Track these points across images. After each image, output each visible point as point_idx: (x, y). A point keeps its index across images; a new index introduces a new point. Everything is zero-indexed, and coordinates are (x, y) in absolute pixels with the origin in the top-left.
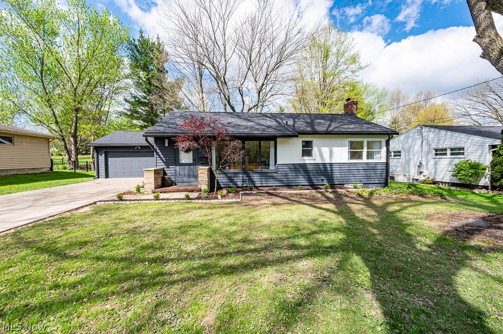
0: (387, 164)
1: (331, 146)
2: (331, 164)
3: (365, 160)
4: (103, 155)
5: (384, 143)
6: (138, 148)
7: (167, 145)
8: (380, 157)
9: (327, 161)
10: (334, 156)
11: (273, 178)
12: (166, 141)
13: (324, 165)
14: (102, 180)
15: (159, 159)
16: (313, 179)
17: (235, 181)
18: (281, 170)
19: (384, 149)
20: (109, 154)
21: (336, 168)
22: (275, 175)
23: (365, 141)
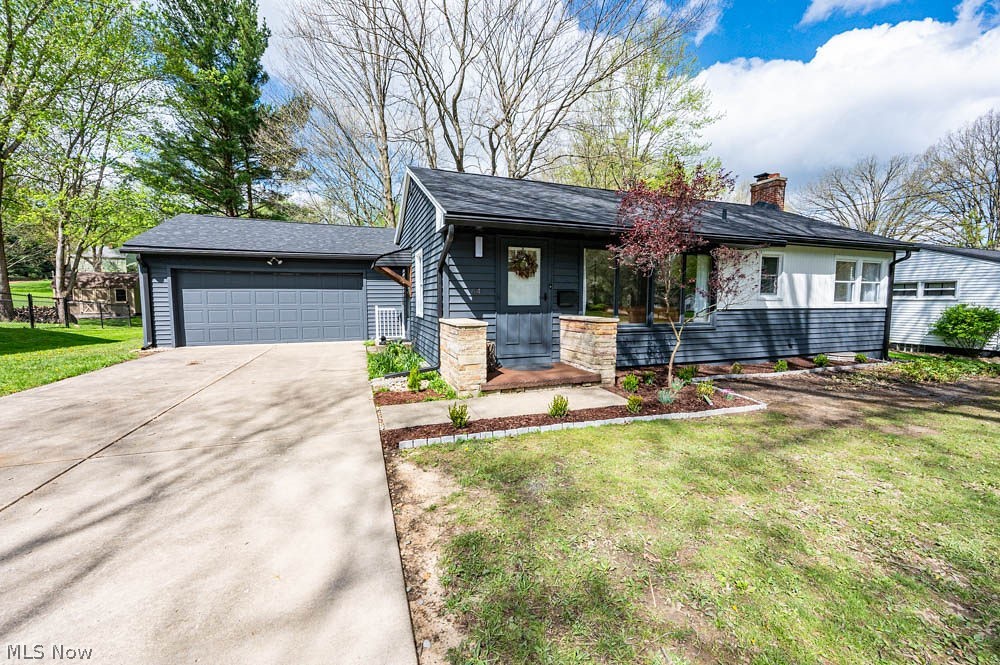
0: (888, 312)
1: (809, 273)
2: (808, 311)
3: (855, 303)
4: (168, 280)
5: (885, 269)
6: (275, 262)
7: (479, 253)
8: (878, 298)
9: (802, 304)
10: (814, 295)
11: (709, 346)
12: (479, 242)
13: (796, 311)
14: (167, 352)
16: (776, 343)
17: (633, 351)
18: (722, 323)
19: (885, 281)
20: (184, 278)
21: (814, 319)
22: (710, 335)
23: (860, 261)
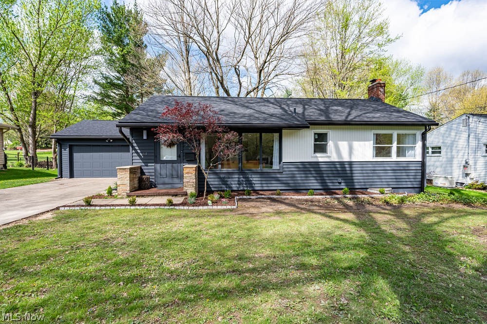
0: (423, 164)
1: (350, 141)
2: (351, 163)
3: (394, 158)
4: (68, 149)
5: (419, 137)
6: (109, 141)
7: (145, 137)
8: (415, 155)
9: (346, 158)
10: (355, 152)
11: (277, 179)
12: (145, 133)
13: (342, 163)
14: (66, 180)
15: (136, 154)
16: (328, 181)
17: (229, 183)
18: (286, 170)
19: (419, 144)
20: (75, 148)
21: (356, 168)
22: (279, 176)
23: (395, 133)
